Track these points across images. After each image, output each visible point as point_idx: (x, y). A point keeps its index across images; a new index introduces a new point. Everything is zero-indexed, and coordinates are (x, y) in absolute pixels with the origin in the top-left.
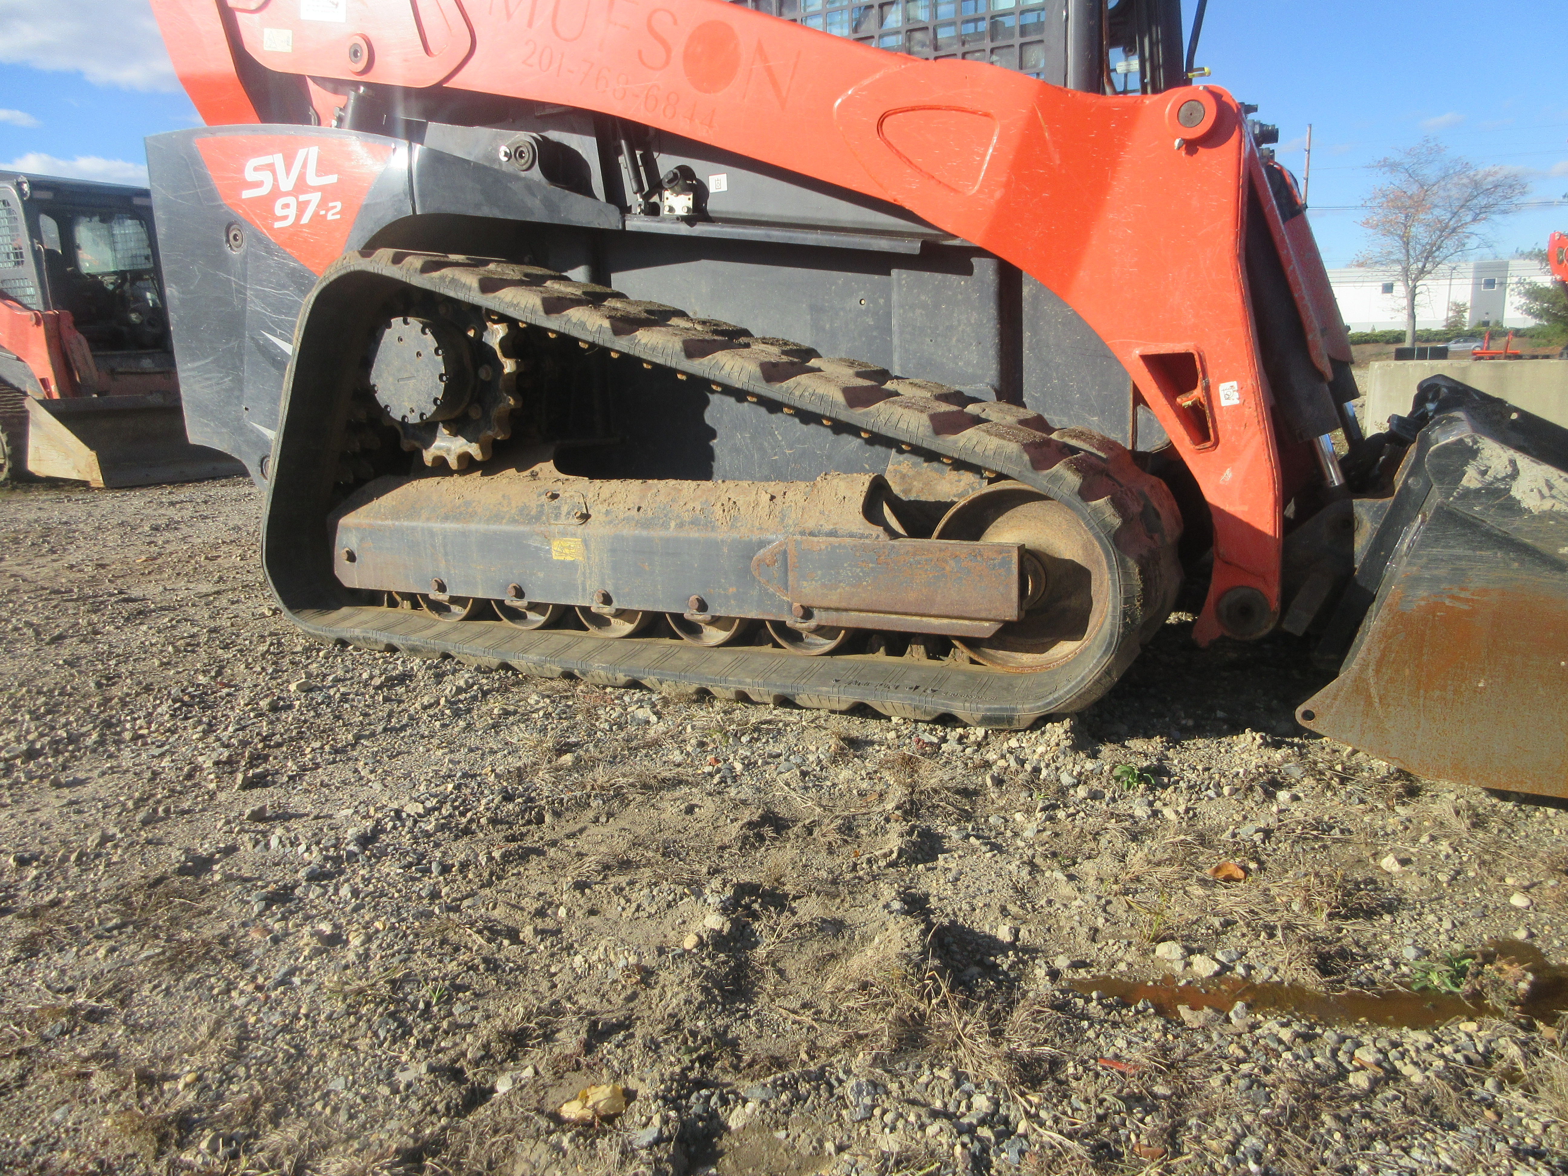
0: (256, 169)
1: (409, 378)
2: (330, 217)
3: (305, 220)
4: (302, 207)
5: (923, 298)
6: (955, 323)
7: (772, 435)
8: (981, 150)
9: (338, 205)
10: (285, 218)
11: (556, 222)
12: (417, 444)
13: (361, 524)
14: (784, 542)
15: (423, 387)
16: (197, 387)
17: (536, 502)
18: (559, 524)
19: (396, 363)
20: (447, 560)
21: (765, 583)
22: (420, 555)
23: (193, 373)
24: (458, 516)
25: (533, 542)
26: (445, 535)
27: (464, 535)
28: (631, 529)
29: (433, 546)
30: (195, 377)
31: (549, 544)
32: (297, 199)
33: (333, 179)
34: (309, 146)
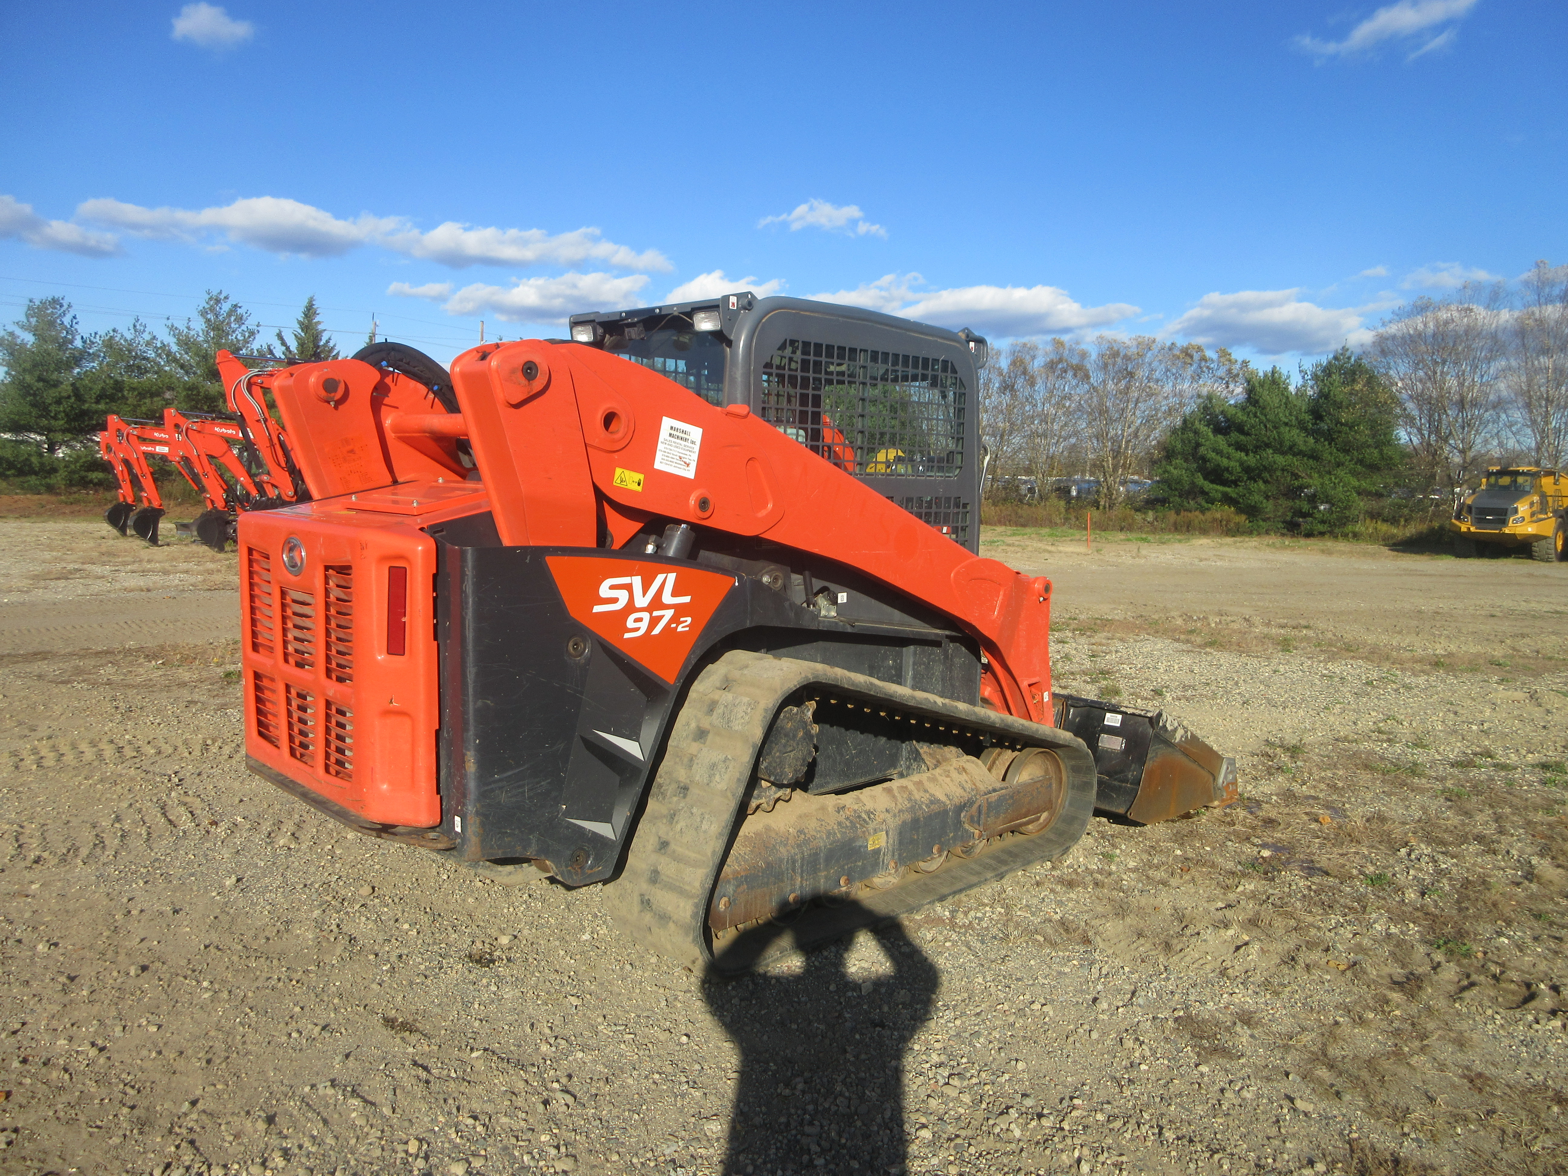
0: (612, 587)
2: (680, 629)
3: (657, 631)
4: (654, 621)
5: (924, 659)
8: (996, 599)
10: (637, 629)
13: (738, 873)
14: (981, 800)
15: (800, 755)
16: (503, 798)
17: (842, 817)
18: (871, 826)
19: (783, 741)
20: (802, 877)
21: (967, 826)
22: (783, 881)
23: (500, 784)
24: (806, 842)
25: (858, 843)
26: (803, 859)
27: (816, 854)
28: (908, 817)
29: (794, 870)
30: (503, 787)
31: (867, 841)
32: (651, 614)
33: (687, 599)
34: (668, 572)
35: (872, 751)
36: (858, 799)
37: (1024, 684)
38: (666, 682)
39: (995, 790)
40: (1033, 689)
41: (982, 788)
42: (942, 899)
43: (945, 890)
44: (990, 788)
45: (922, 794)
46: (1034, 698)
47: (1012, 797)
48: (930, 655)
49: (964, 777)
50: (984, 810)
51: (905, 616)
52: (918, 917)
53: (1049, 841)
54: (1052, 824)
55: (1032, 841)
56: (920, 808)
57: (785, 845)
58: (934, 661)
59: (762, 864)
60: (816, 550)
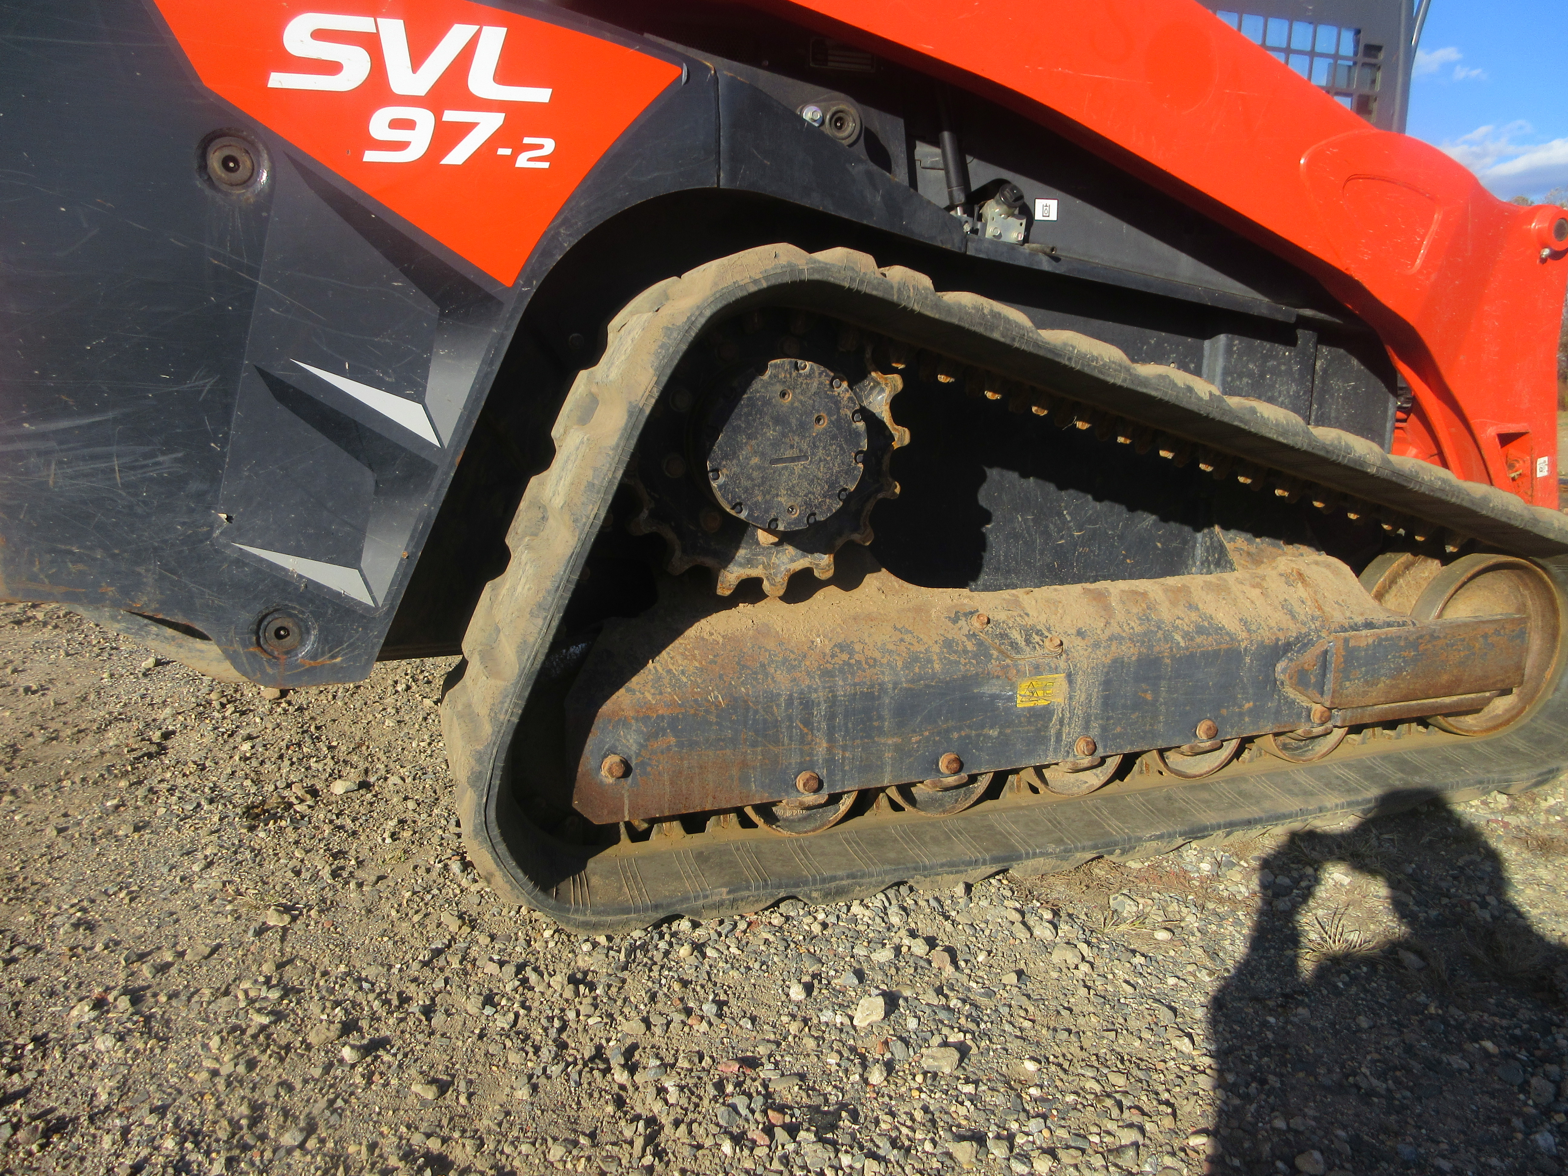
0: (321, 35)
1: (793, 460)
2: (522, 161)
3: (458, 156)
4: (448, 133)
5: (1251, 366)
6: (1276, 394)
7: (1060, 515)
8: (1421, 231)
9: (549, 145)
10: (402, 146)
11: (896, 231)
12: (709, 562)
13: (650, 708)
14: (1328, 641)
15: (821, 472)
16: (52, 476)
17: (960, 632)
18: (1027, 657)
19: (770, 434)
20: (831, 739)
21: (1290, 692)
22: (777, 742)
23: (42, 445)
24: (847, 669)
25: (989, 689)
26: (833, 702)
27: (869, 696)
28: (1129, 652)
29: (807, 723)
30: (48, 453)
31: (1014, 687)
32: (438, 116)
33: (542, 95)
34: (481, 22)
35: (1121, 537)
36: (1017, 602)
37: (1489, 433)
38: (493, 281)
39: (1369, 625)
40: (1512, 449)
41: (1338, 617)
42: (1197, 833)
43: (1208, 817)
44: (1360, 620)
45: (1180, 611)
46: (1511, 466)
47: (1414, 645)
48: (1266, 358)
49: (1301, 591)
50: (1335, 661)
51: (1207, 269)
52: (1134, 865)
53: (1514, 752)
54: (1524, 720)
55: (1468, 748)
56: (1168, 638)
57: (792, 668)
58: (1274, 371)
59: (716, 696)
60: (927, 48)
